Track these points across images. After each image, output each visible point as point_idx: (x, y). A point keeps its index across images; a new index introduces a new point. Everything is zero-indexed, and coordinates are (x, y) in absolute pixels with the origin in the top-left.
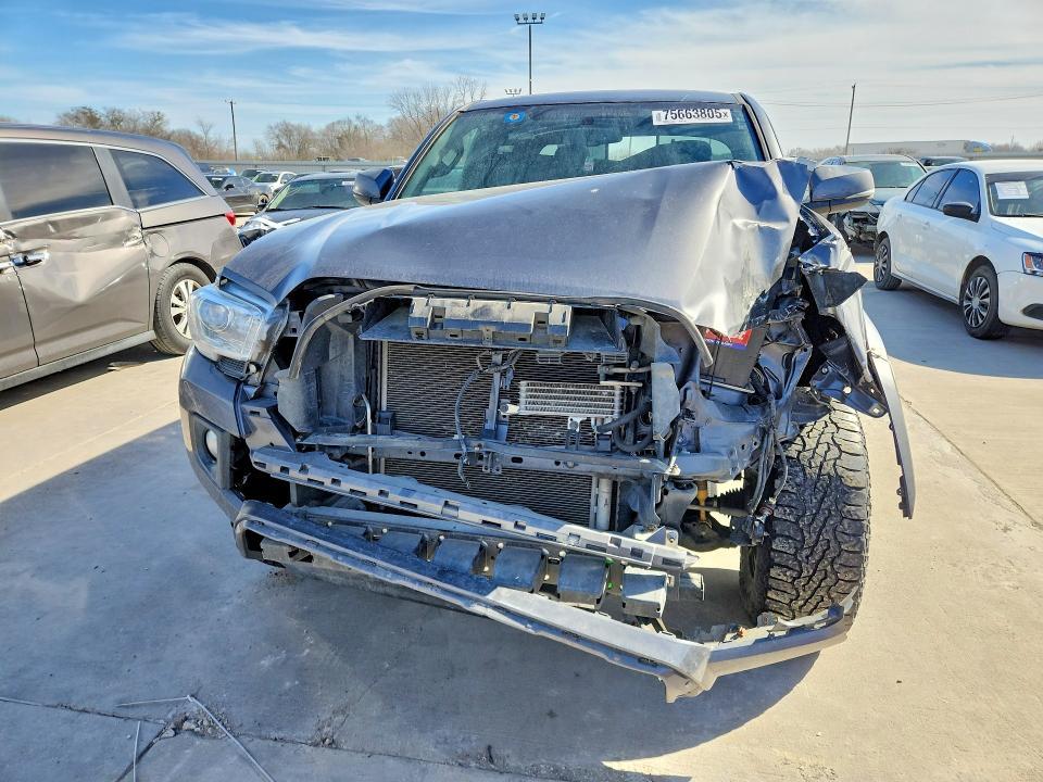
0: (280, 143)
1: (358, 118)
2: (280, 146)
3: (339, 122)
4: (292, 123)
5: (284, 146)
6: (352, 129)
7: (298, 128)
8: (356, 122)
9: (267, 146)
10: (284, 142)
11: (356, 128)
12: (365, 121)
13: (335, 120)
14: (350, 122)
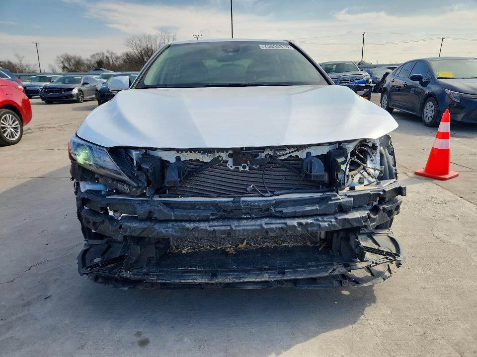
0: (64, 65)
1: (108, 52)
2: (64, 67)
3: (97, 54)
4: (71, 55)
5: (66, 67)
6: (105, 58)
7: (74, 58)
8: (106, 54)
9: (56, 67)
10: (67, 65)
11: (107, 57)
12: (112, 54)
13: (95, 53)
14: (103, 54)
